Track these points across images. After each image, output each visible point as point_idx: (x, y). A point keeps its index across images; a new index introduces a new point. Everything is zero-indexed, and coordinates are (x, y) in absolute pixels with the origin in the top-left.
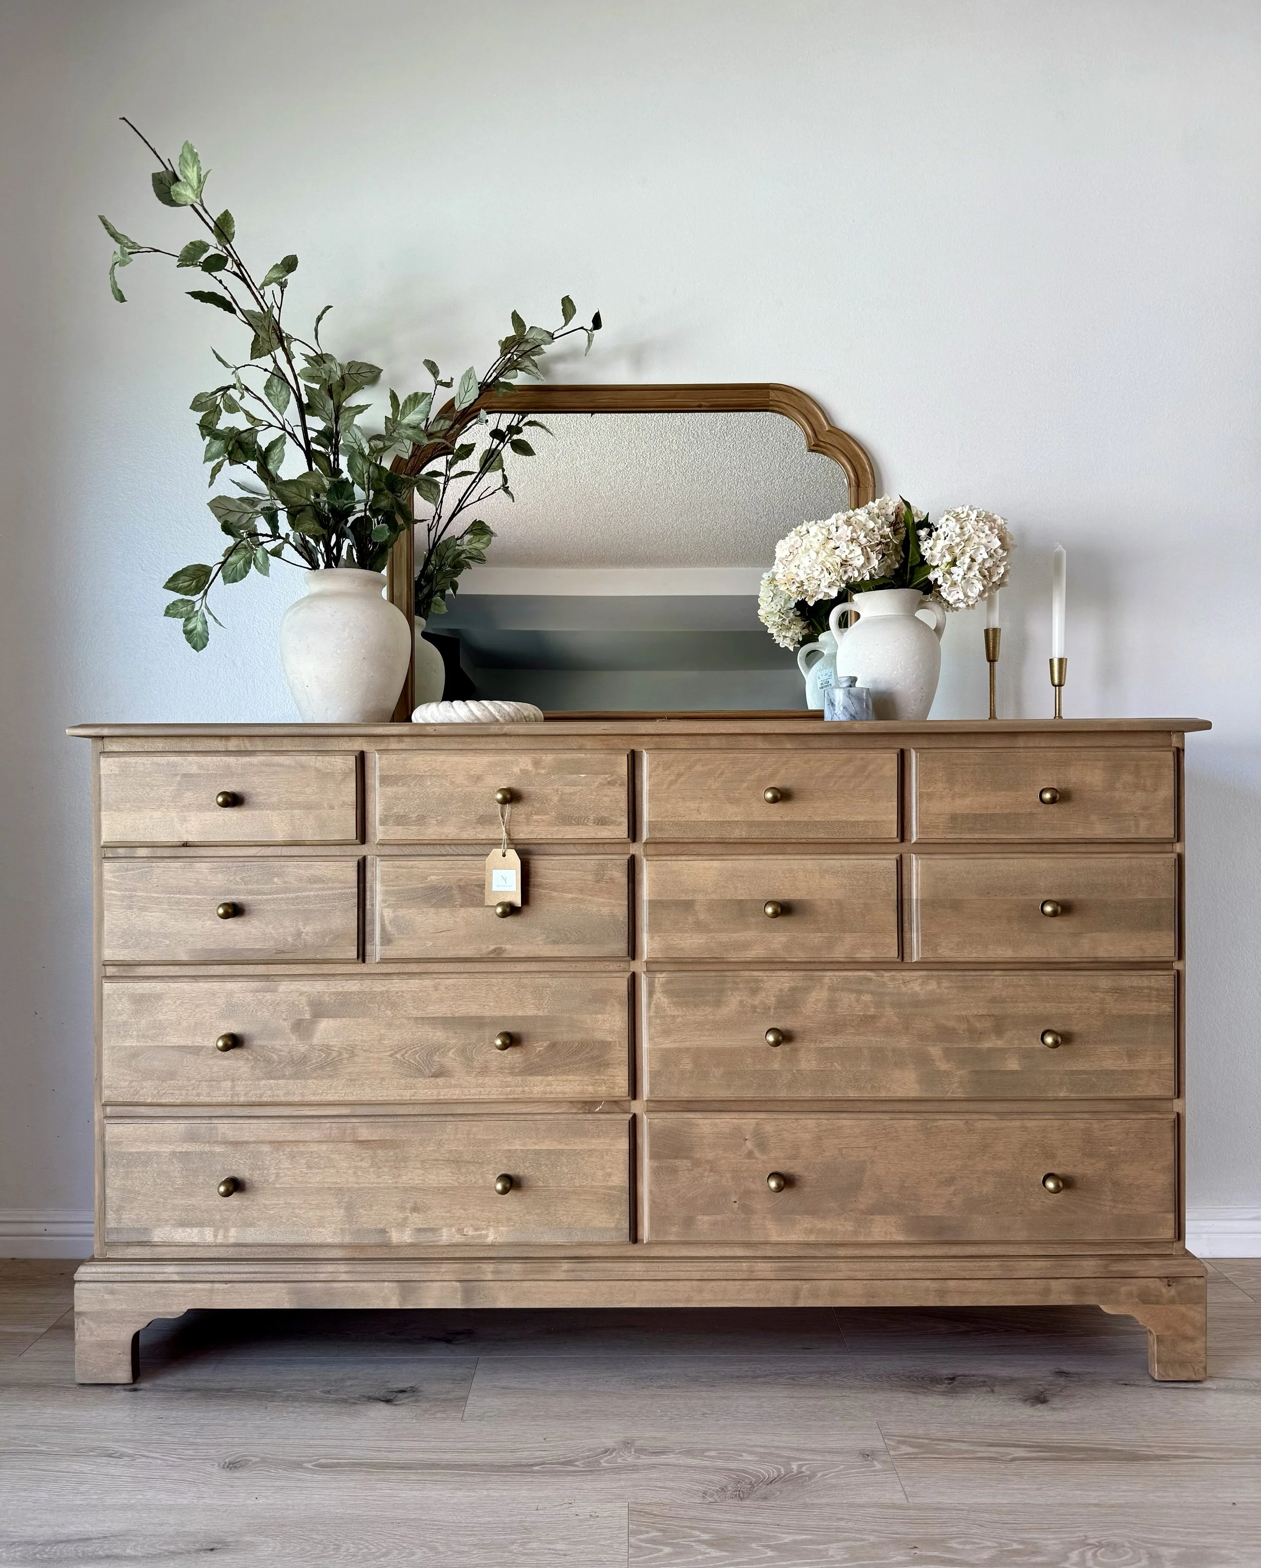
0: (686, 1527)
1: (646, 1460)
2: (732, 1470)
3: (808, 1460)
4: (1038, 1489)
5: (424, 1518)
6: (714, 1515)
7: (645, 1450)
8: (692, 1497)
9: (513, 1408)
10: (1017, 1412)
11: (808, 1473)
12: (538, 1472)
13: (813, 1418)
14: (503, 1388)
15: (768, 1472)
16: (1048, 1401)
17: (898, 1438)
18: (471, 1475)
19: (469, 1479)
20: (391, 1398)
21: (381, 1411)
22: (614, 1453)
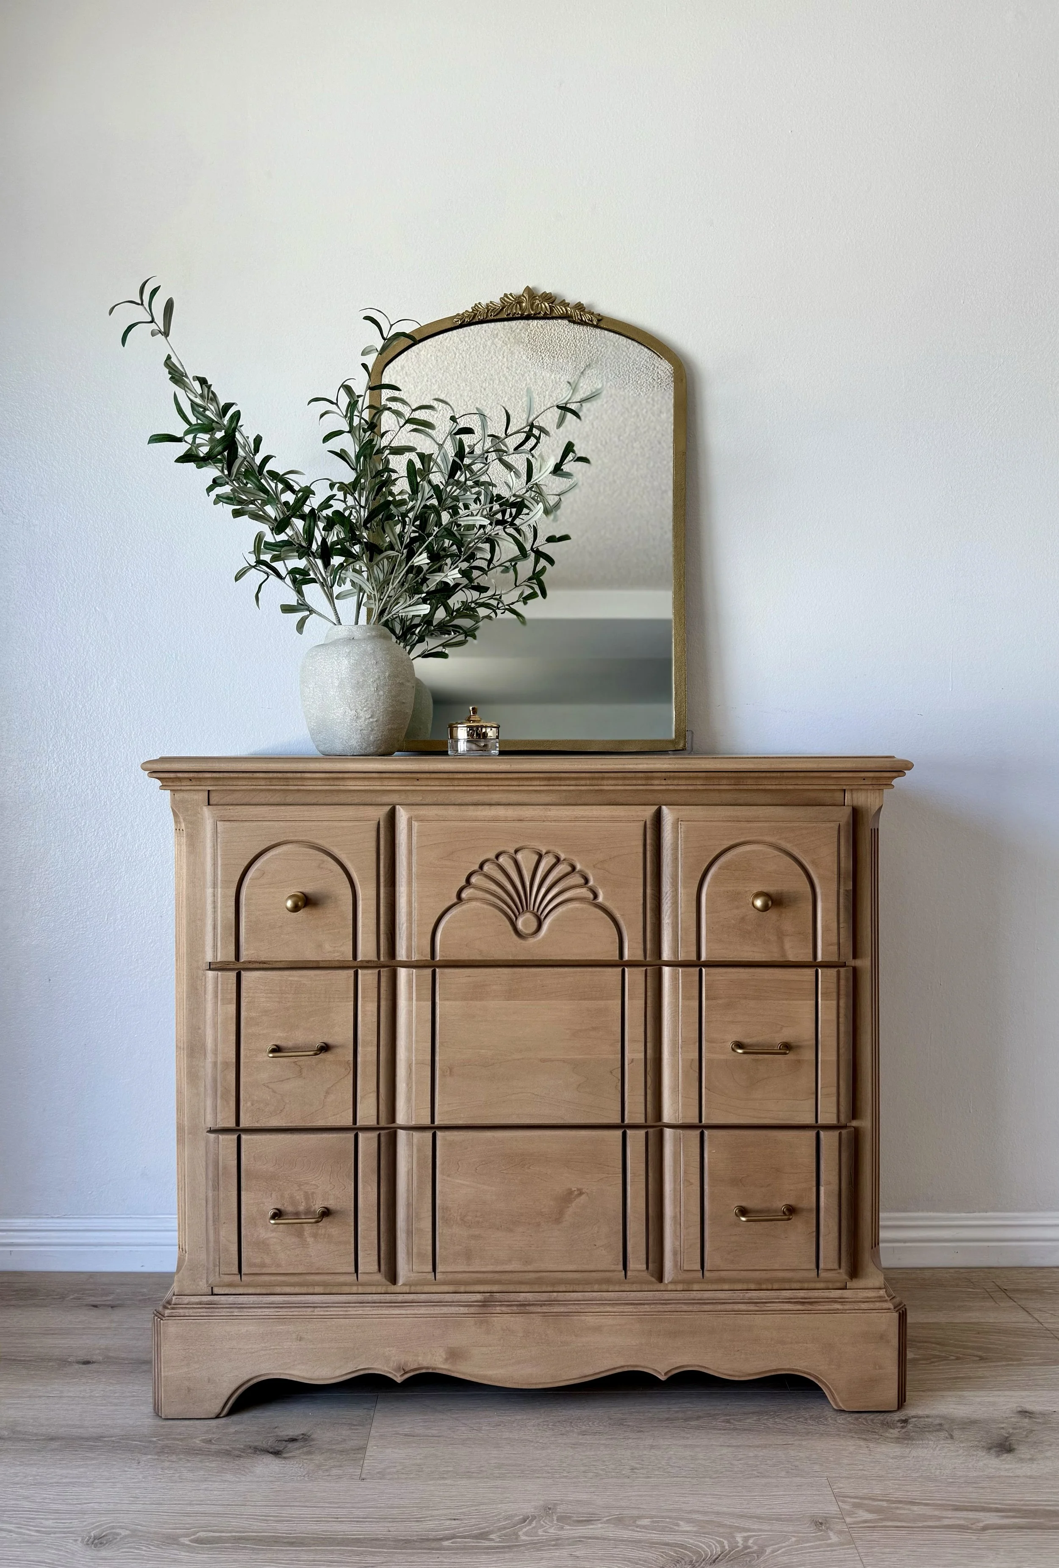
1: (572, 1532)
2: (669, 1545)
3: (754, 1530)
7: (570, 1517)
10: (981, 1464)
11: (755, 1548)
12: (448, 1548)
13: (755, 1473)
14: (406, 1435)
15: (709, 1546)
16: (1014, 1449)
17: (853, 1500)
18: (370, 1553)
20: (281, 1449)
21: (267, 1466)
22: (534, 1522)
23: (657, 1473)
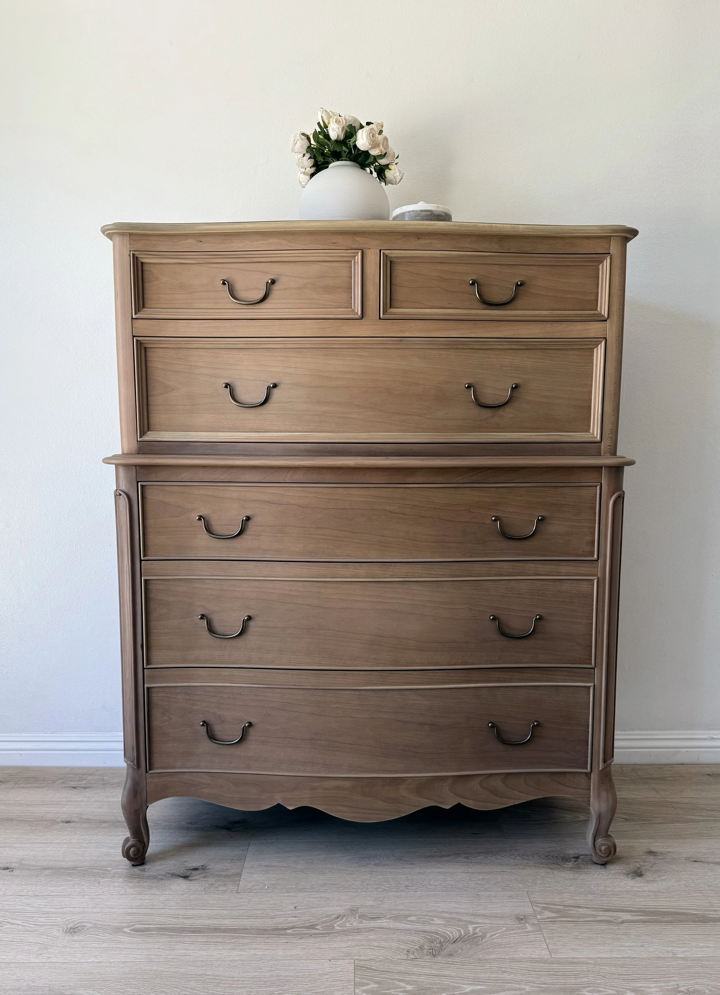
1: (366, 927)
2: (427, 932)
3: (480, 923)
5: (208, 973)
7: (366, 915)
8: (400, 955)
9: (273, 883)
10: (624, 883)
11: (481, 934)
12: (290, 935)
13: (482, 889)
14: (266, 866)
15: (452, 933)
16: (643, 875)
17: (542, 905)
18: (244, 937)
19: (241, 941)
20: (188, 875)
21: (181, 885)
22: (344, 919)
23: (421, 889)
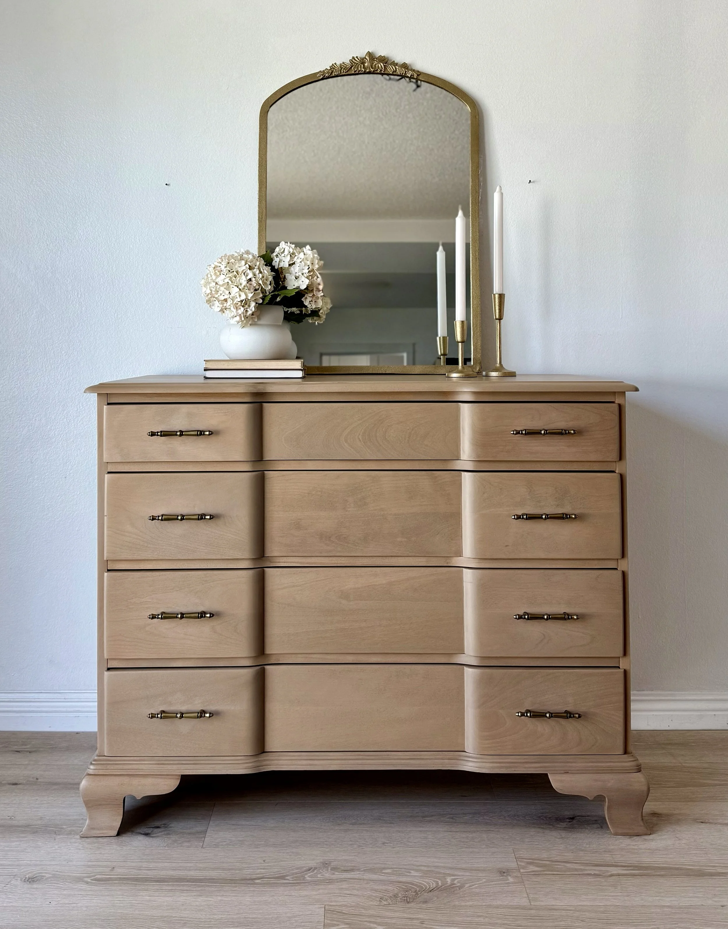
0: (366, 921)
1: (339, 876)
2: (401, 882)
3: (459, 876)
4: (628, 896)
5: (174, 915)
6: (387, 914)
7: (339, 868)
8: (372, 901)
9: (241, 839)
11: (459, 884)
12: (258, 884)
13: (465, 846)
14: (233, 825)
15: (428, 883)
17: (528, 860)
18: (208, 886)
19: (208, 889)
20: (149, 832)
21: (141, 842)
22: (316, 871)
23: (399, 845)
